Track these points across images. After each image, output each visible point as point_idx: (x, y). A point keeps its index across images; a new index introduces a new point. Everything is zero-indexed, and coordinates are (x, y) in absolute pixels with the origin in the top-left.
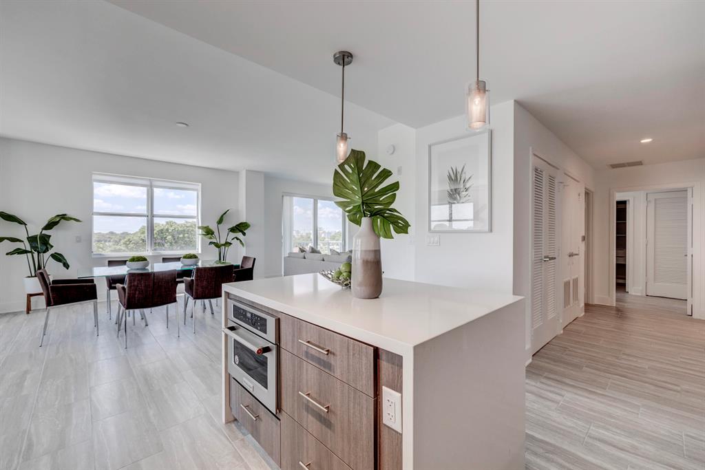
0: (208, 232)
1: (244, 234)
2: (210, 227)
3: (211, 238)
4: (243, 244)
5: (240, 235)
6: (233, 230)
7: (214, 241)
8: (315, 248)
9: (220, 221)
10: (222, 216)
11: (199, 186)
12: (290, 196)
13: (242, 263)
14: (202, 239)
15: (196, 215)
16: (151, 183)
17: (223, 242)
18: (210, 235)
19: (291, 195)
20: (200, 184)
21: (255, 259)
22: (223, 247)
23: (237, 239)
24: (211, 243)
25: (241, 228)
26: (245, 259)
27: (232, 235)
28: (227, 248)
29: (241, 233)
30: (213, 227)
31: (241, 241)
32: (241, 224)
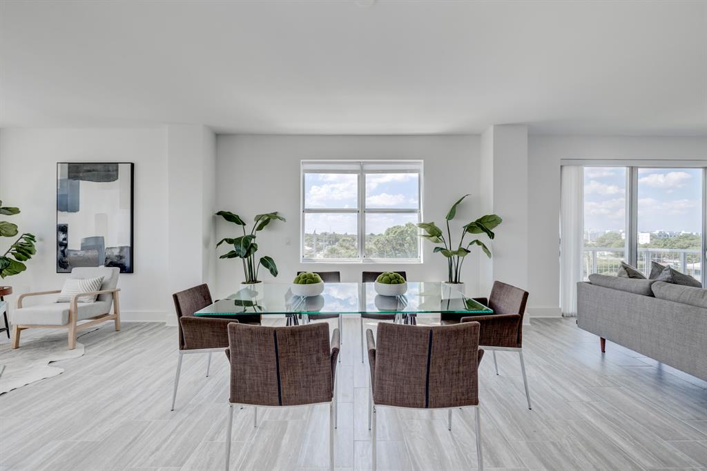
0: (434, 232)
1: (492, 235)
2: (436, 225)
3: (437, 242)
4: (489, 253)
5: (483, 237)
6: (471, 228)
7: (441, 245)
8: (633, 268)
9: (451, 215)
10: (454, 207)
11: (420, 165)
12: (577, 165)
13: (492, 296)
14: (425, 242)
15: (417, 208)
16: (362, 167)
17: (455, 248)
18: (435, 238)
19: (580, 162)
20: (422, 161)
21: (526, 294)
22: (456, 256)
23: (478, 243)
24: (437, 249)
25: (484, 225)
26: (499, 286)
27: (470, 237)
28: (461, 258)
29: (485, 234)
30: (441, 224)
31: (484, 246)
32: (484, 218)
